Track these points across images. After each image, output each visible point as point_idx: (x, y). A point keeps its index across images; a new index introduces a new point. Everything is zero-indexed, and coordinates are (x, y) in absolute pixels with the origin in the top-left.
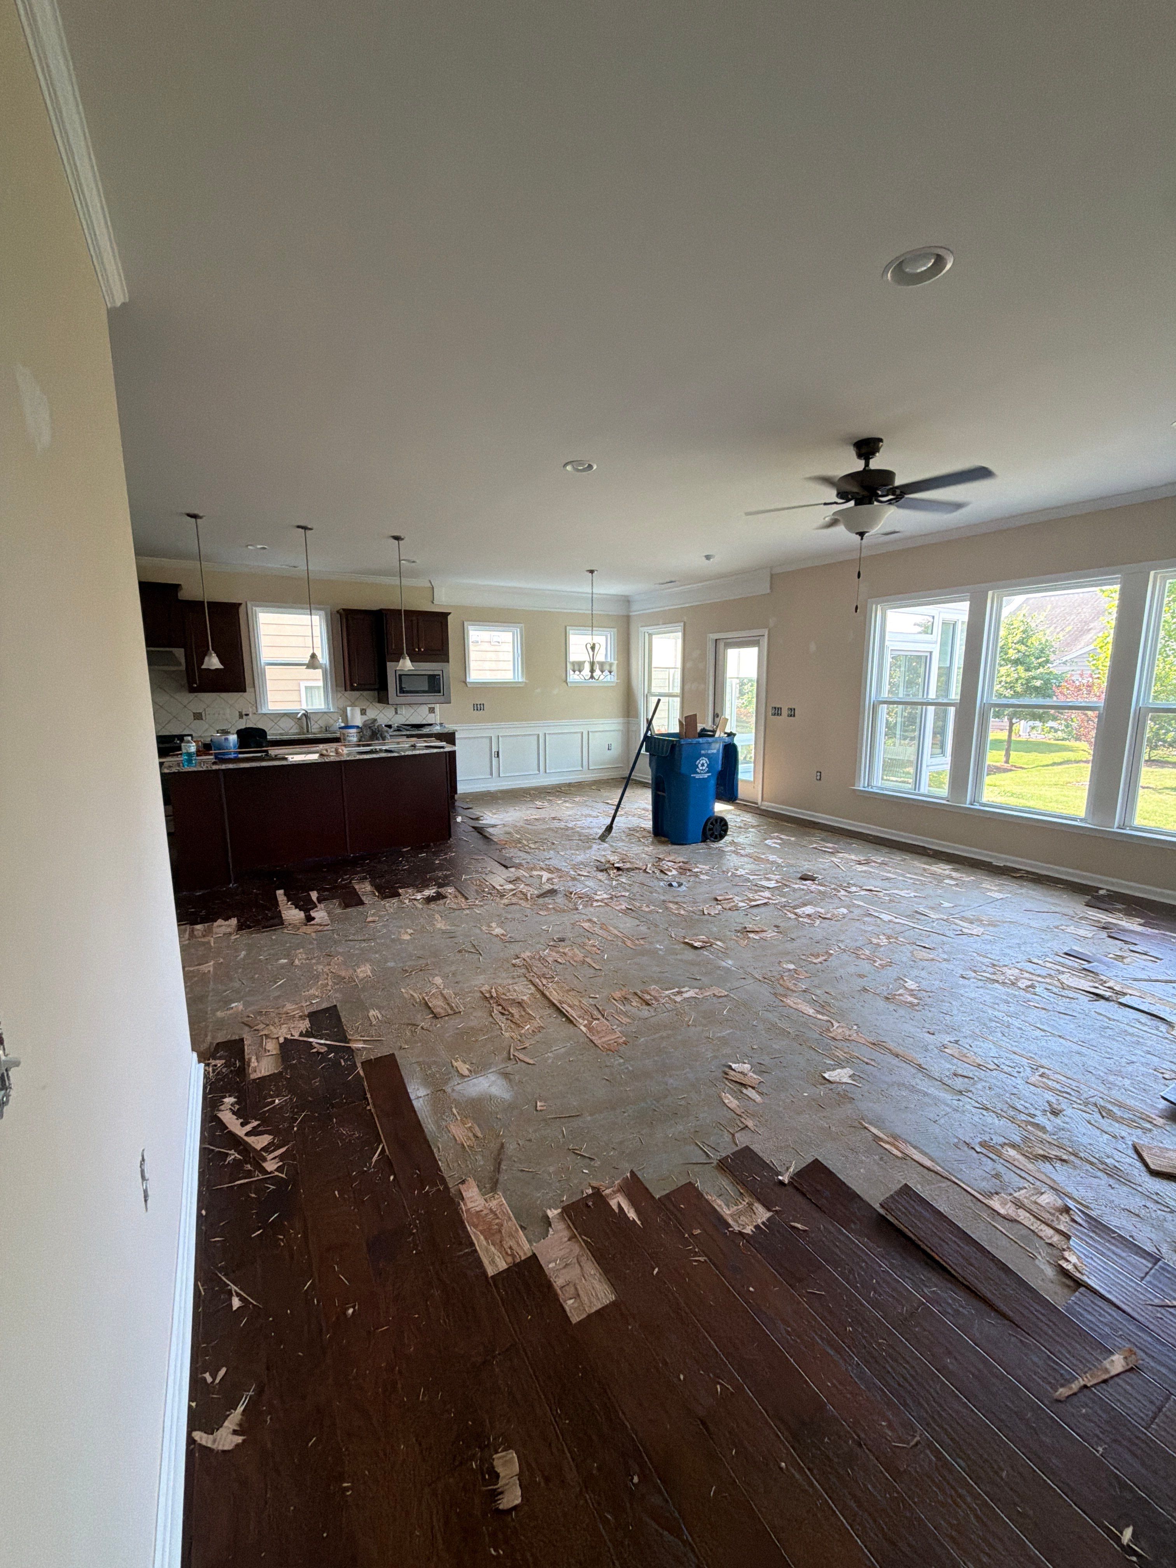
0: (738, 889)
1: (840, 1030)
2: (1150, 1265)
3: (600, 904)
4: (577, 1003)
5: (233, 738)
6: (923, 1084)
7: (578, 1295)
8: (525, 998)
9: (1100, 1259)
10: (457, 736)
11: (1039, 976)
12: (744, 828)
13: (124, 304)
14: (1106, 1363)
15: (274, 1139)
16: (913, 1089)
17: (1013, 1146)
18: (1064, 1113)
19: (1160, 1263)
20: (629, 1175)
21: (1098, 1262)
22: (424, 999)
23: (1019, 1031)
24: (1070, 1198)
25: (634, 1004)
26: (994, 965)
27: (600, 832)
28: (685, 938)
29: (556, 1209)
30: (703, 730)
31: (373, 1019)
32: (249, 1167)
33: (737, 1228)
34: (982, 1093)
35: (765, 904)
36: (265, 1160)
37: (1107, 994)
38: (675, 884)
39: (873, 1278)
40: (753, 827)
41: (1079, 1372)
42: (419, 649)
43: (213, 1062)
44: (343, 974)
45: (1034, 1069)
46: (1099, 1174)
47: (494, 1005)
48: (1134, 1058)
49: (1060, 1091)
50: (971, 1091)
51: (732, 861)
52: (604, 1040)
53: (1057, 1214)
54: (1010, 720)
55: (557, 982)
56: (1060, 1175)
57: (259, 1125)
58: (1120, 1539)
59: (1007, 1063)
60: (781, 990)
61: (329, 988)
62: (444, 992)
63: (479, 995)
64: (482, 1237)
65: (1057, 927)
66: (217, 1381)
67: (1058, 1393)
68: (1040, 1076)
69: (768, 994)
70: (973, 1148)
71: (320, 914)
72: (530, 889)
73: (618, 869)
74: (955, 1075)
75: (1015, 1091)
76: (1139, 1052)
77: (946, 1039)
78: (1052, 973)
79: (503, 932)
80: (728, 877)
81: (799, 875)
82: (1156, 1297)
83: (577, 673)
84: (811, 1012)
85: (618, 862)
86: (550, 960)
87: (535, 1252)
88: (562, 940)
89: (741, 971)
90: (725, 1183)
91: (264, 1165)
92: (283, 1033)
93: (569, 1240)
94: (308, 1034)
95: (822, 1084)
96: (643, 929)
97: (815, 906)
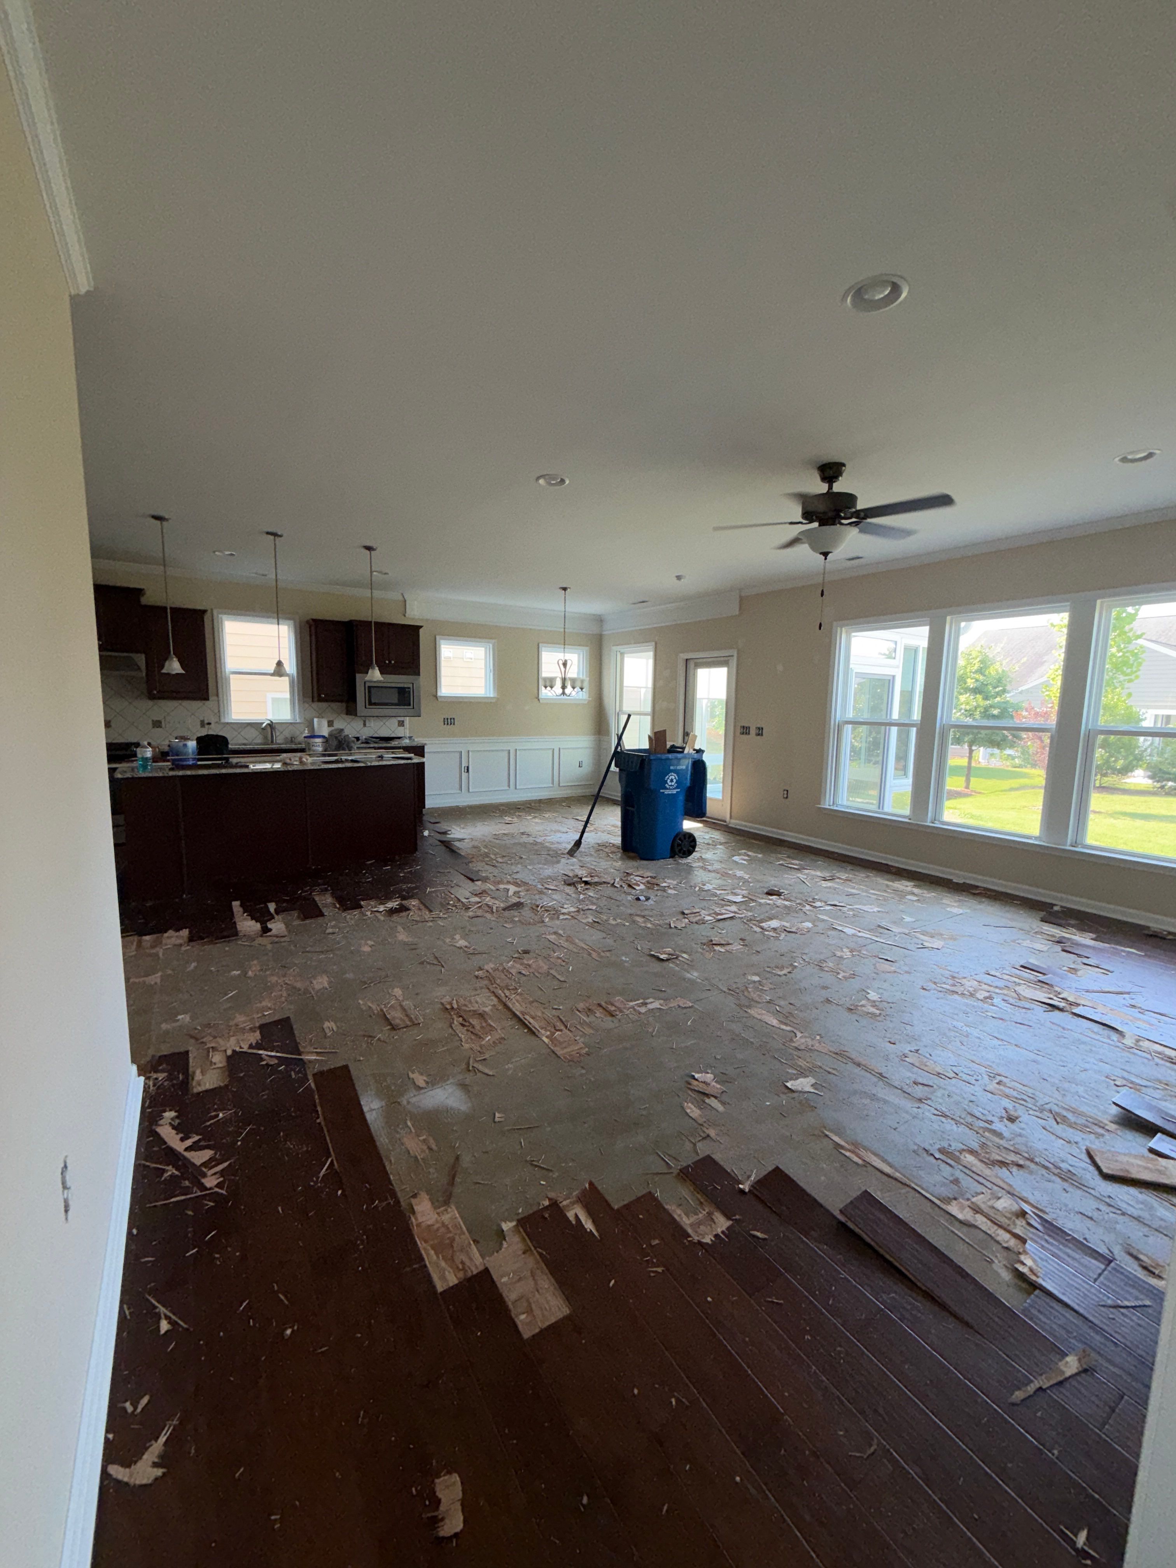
0: (705, 903)
1: (803, 1040)
2: (1103, 1267)
3: (567, 917)
4: (539, 1014)
5: (192, 744)
6: (882, 1092)
7: (531, 1310)
8: (487, 1009)
9: (1056, 1262)
10: (426, 750)
11: (996, 987)
12: (712, 845)
13: (88, 292)
14: (1061, 1365)
15: (216, 1154)
16: (874, 1097)
17: (972, 1152)
18: (1020, 1119)
19: (1112, 1264)
20: (587, 1186)
21: (1053, 1264)
22: (382, 1010)
23: (977, 1040)
24: (1026, 1202)
25: (598, 1015)
26: (954, 977)
27: (569, 847)
28: (651, 950)
29: (510, 1221)
30: (673, 746)
31: (327, 1031)
32: (187, 1183)
33: (696, 1238)
34: (940, 1101)
35: (732, 918)
36: (204, 1175)
37: (1062, 1005)
38: (642, 898)
39: (832, 1285)
40: (721, 844)
41: (1034, 1374)
42: (390, 662)
43: (155, 1076)
44: (298, 985)
45: (991, 1077)
46: (1054, 1178)
47: (455, 1017)
48: (1087, 1066)
49: (1016, 1098)
50: (930, 1099)
51: (700, 876)
52: (565, 1051)
53: (1014, 1218)
54: (970, 746)
55: (520, 994)
56: (1016, 1180)
57: (199, 1140)
58: (1075, 1543)
59: (966, 1071)
60: (744, 1002)
61: (283, 999)
62: (404, 1004)
63: (440, 1006)
64: (432, 1252)
65: (1014, 941)
66: (139, 1410)
67: (1014, 1397)
68: (998, 1083)
69: (734, 1006)
70: (932, 1155)
71: (277, 926)
72: (496, 902)
73: (586, 883)
74: (915, 1083)
75: (973, 1098)
76: (1092, 1060)
77: (907, 1048)
78: (1010, 984)
79: (466, 944)
80: (695, 892)
81: (765, 891)
82: (1109, 1298)
83: (549, 688)
84: (775, 1022)
85: (586, 877)
86: (514, 971)
87: (487, 1265)
88: (526, 952)
89: (706, 982)
90: (685, 1192)
91: (203, 1181)
92: (232, 1045)
93: (524, 1253)
94: (258, 1046)
95: (784, 1093)
96: (610, 941)
97: (780, 920)
